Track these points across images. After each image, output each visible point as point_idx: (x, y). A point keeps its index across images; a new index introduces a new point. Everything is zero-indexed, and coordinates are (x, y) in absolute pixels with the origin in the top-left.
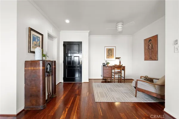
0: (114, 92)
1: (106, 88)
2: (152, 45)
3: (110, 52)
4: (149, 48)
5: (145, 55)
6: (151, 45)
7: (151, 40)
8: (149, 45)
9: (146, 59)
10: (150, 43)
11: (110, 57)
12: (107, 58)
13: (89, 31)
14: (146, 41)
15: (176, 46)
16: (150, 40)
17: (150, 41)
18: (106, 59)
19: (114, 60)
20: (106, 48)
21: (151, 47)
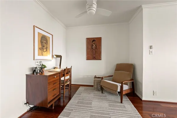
2: (96, 45)
3: (44, 42)
5: (87, 54)
6: (94, 46)
7: (95, 41)
10: (94, 44)
11: (44, 53)
12: (39, 55)
14: (89, 40)
17: (93, 41)
18: (37, 57)
19: (51, 60)
20: (37, 30)
21: (95, 47)
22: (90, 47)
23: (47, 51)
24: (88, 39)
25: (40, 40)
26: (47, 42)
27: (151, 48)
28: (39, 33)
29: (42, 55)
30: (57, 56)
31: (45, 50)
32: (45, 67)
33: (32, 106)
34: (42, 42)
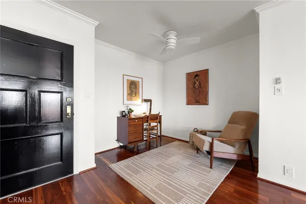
0: (176, 172)
1: (153, 167)
2: (200, 83)
3: (133, 88)
4: (194, 87)
5: (188, 96)
6: (197, 83)
7: (199, 76)
8: (195, 83)
9: (189, 103)
10: (197, 80)
11: (133, 98)
12: (128, 100)
13: (97, 23)
14: (190, 76)
15: (277, 86)
16: (197, 76)
18: (126, 102)
19: (140, 105)
20: (126, 78)
21: (198, 86)
22: (191, 86)
23: (136, 95)
24: (188, 75)
25: (129, 86)
26: (136, 87)
27: (277, 83)
28: (128, 80)
29: (131, 100)
30: (146, 101)
31: (134, 95)
32: (132, 111)
33: (122, 144)
34: (130, 88)
